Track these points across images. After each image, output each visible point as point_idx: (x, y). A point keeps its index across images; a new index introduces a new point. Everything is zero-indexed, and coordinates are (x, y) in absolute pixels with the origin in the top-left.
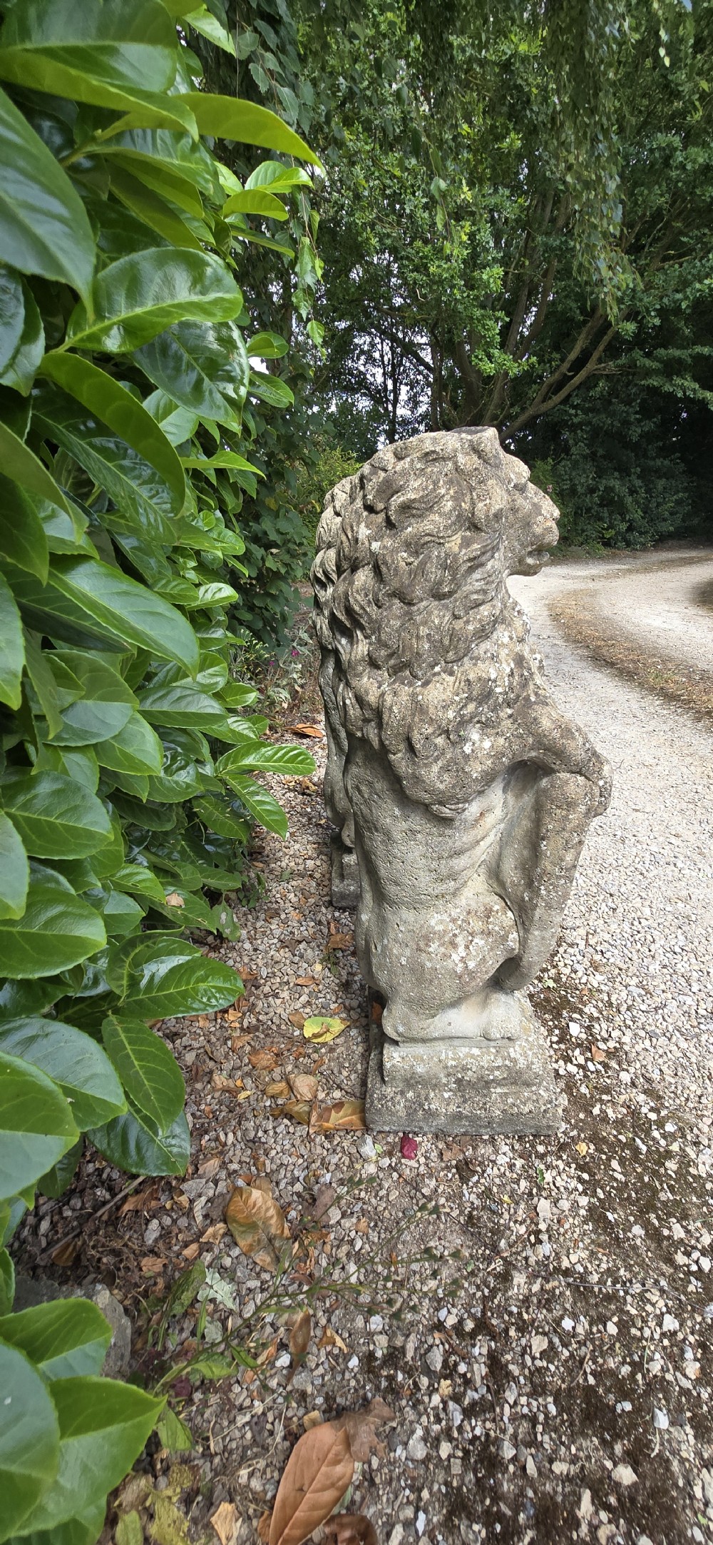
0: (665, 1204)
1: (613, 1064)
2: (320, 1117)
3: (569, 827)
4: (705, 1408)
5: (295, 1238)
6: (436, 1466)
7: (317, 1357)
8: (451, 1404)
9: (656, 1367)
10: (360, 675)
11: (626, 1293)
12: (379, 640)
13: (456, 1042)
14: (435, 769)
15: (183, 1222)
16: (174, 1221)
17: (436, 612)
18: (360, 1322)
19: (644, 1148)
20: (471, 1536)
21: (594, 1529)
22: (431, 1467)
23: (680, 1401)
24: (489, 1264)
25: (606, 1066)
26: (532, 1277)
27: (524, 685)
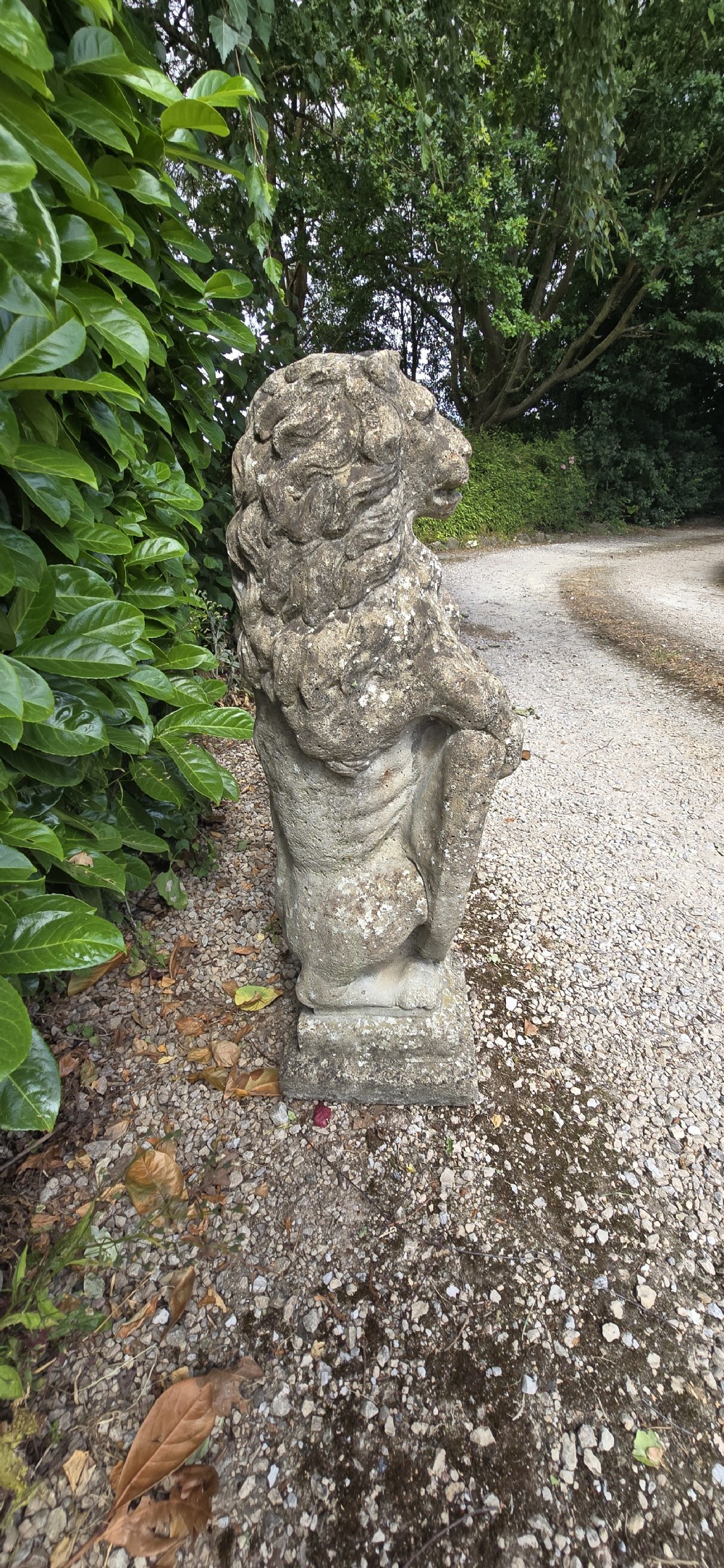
0: (572, 1177)
1: (546, 1039)
2: (236, 1083)
3: (472, 787)
4: (578, 1375)
5: (191, 1200)
6: (297, 1423)
7: (196, 1316)
8: (322, 1365)
9: (534, 1336)
10: (254, 622)
11: (518, 1263)
12: (269, 583)
13: (372, 1011)
14: (327, 721)
15: (82, 1182)
16: (74, 1180)
17: (327, 552)
18: (243, 1283)
19: (561, 1123)
20: (320, 1490)
21: (442, 1485)
22: (292, 1423)
23: (553, 1369)
24: (383, 1230)
25: (537, 1041)
26: (425, 1244)
27: (427, 636)
